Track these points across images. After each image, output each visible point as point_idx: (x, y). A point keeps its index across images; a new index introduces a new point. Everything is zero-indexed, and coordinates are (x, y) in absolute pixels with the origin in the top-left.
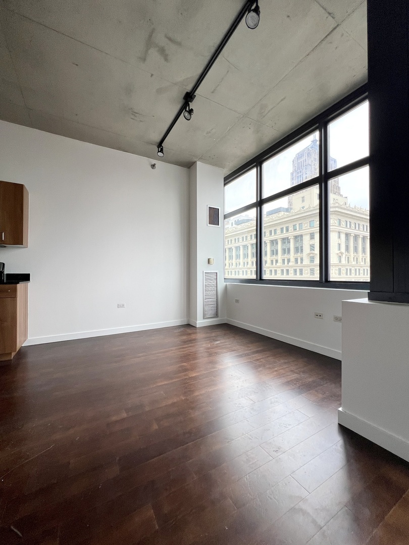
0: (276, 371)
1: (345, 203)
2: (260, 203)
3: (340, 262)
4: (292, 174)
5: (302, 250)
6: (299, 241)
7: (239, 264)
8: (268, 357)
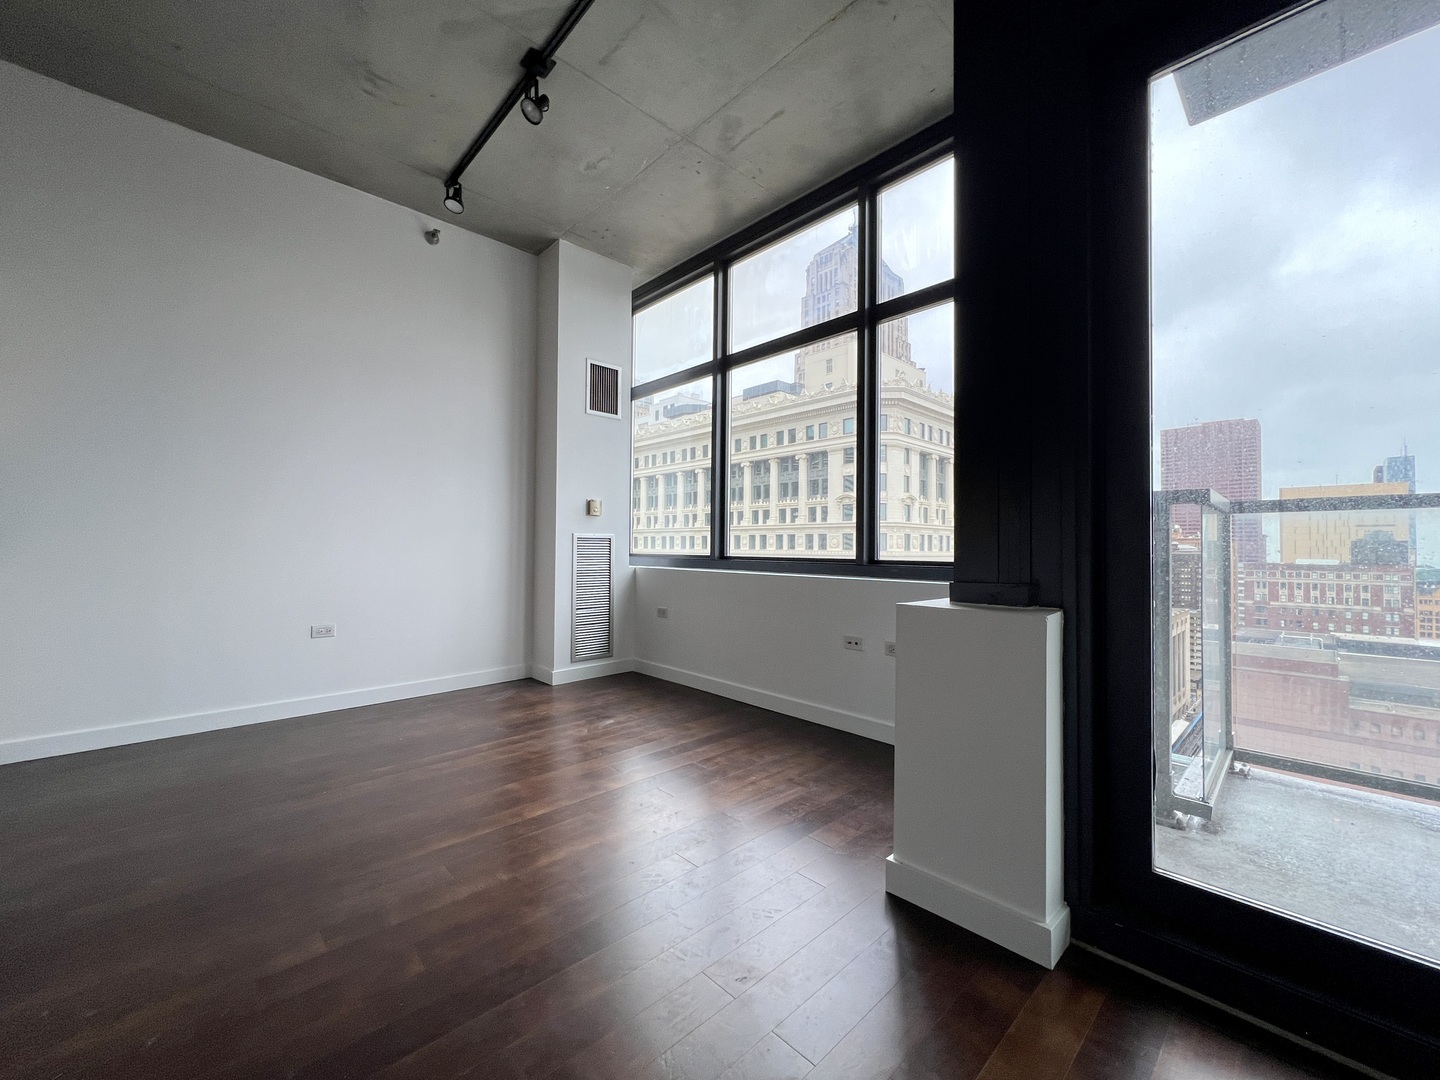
0: (753, 783)
1: (921, 382)
2: (723, 365)
3: (908, 519)
4: (805, 301)
5: (825, 489)
6: (820, 466)
7: (675, 518)
8: (733, 750)
